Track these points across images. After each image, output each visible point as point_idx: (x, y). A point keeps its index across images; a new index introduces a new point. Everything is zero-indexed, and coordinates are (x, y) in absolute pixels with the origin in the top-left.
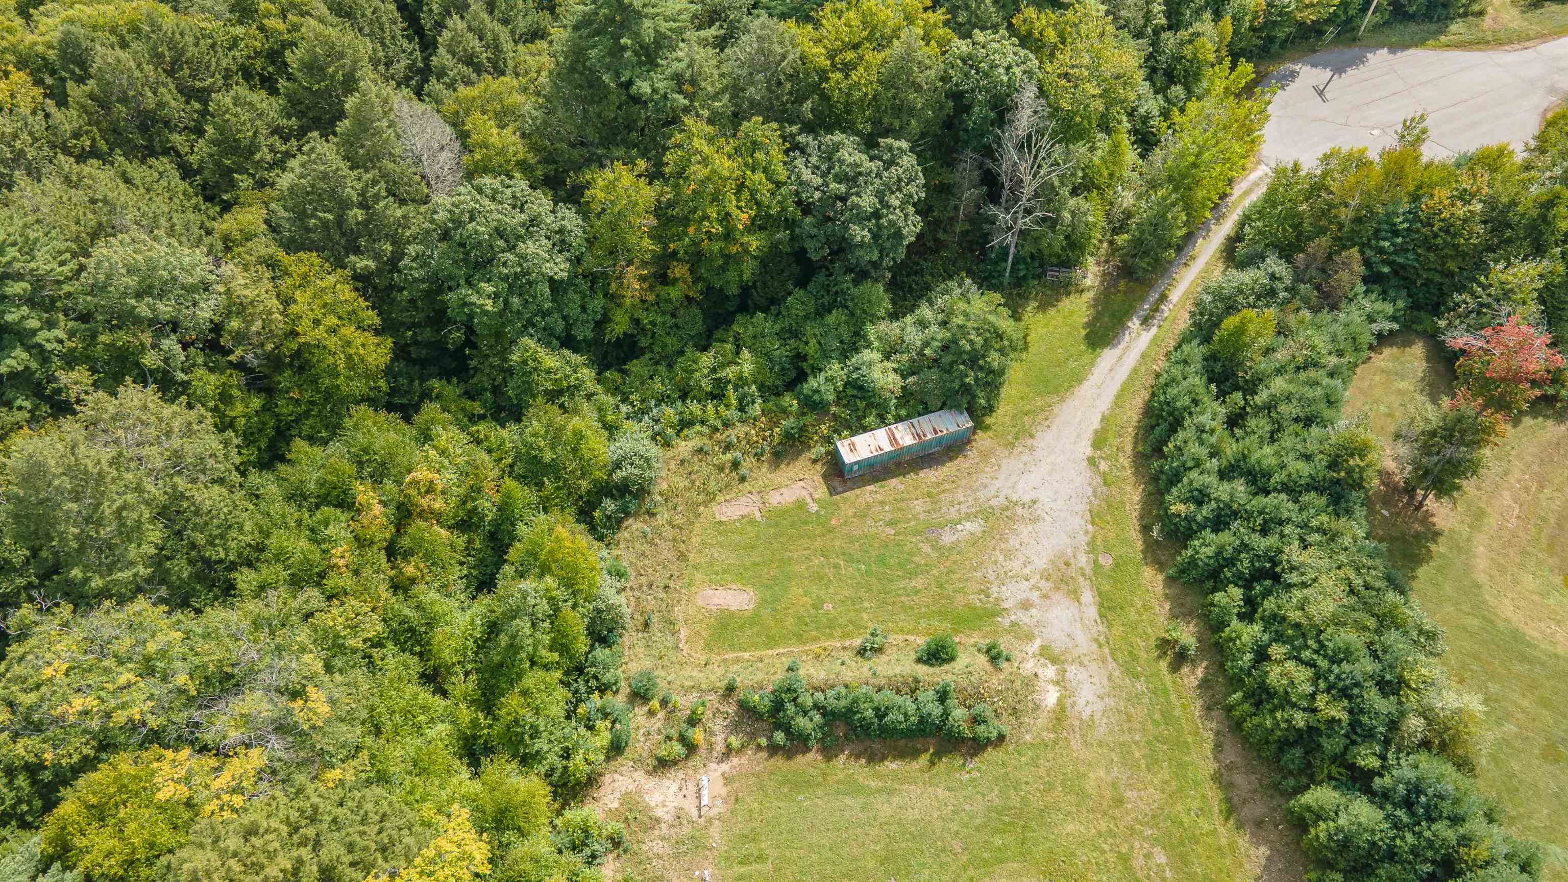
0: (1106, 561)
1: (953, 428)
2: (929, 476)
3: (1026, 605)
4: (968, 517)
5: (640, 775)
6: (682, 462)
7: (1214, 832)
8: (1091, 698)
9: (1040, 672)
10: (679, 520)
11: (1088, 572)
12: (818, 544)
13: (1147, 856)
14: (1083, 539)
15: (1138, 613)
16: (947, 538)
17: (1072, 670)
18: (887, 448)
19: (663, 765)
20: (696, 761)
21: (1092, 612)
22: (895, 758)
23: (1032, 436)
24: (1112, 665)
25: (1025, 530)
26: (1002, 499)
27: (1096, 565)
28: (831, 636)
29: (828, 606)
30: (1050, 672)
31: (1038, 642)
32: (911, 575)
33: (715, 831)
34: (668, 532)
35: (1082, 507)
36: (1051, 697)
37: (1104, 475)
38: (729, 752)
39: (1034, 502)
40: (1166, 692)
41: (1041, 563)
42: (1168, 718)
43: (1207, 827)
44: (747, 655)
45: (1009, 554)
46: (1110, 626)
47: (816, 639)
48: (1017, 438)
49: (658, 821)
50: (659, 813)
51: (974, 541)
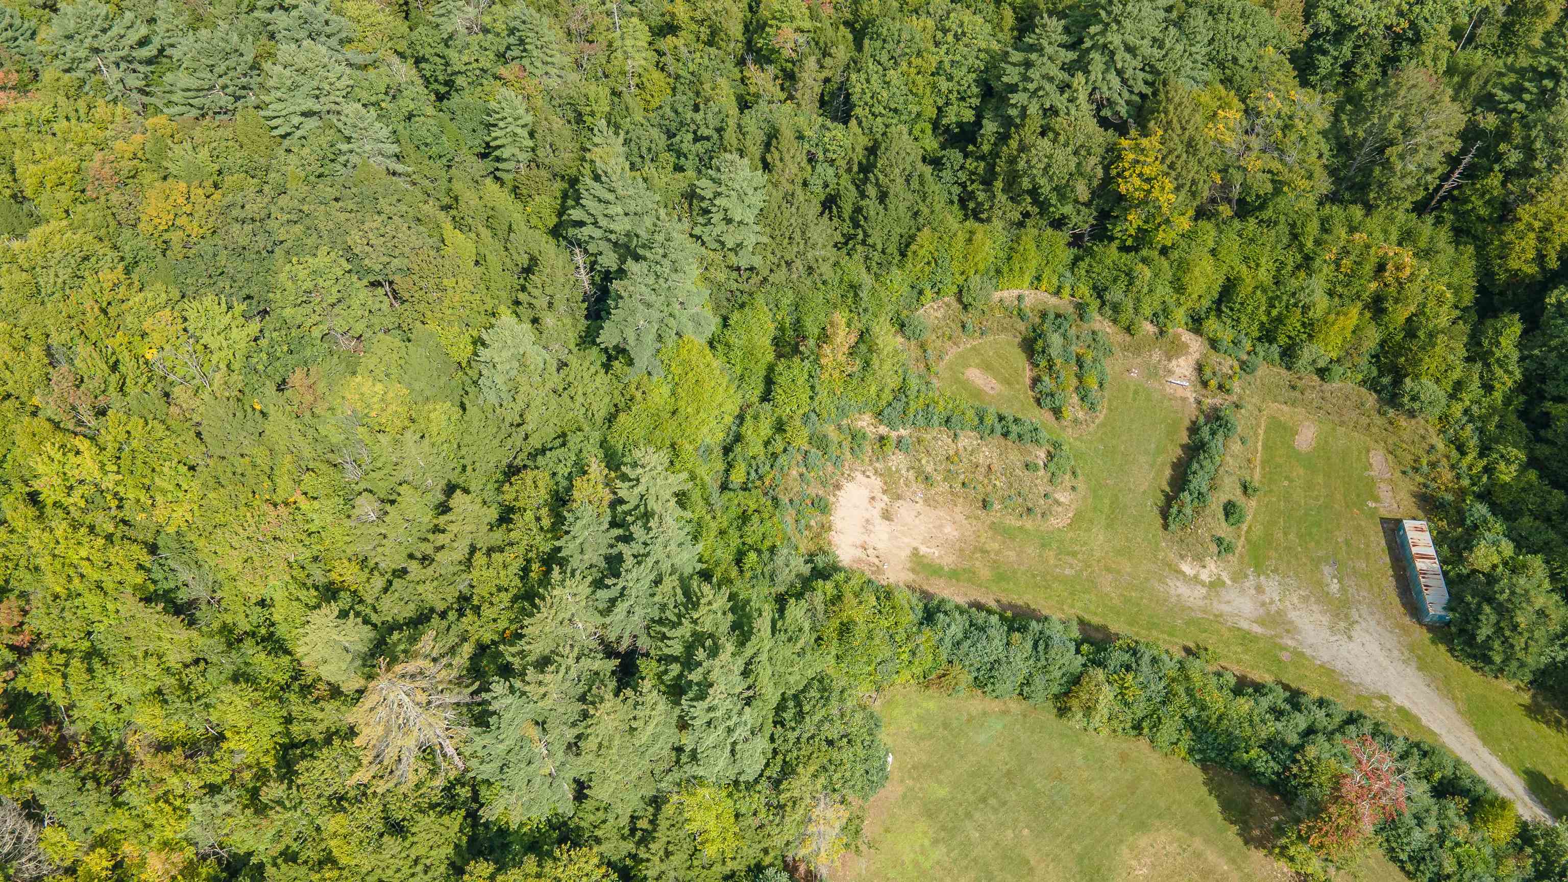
0: (1284, 656)
1: (1429, 599)
2: (1389, 583)
3: (1259, 589)
4: (1343, 589)
5: (1197, 356)
6: (1423, 438)
7: (1072, 606)
8: (1180, 591)
9: (1206, 571)
10: (1375, 430)
11: (1278, 640)
12: (1338, 496)
13: (1071, 567)
14: (1308, 652)
15: (1235, 653)
16: (1327, 570)
17: (1204, 591)
18: (1414, 550)
19: (1200, 368)
20: (1199, 386)
21: (1245, 625)
22: (1172, 477)
23: (1419, 669)
24: (1200, 615)
25: (1325, 620)
26: (1357, 617)
27: (1284, 648)
28: (1264, 476)
29: (1286, 483)
30: (1204, 576)
31: (1229, 582)
32: (1300, 536)
33: (1156, 385)
34: (1364, 421)
35: (1339, 665)
36: (1187, 568)
37: (1370, 700)
38: (1199, 403)
39: (1350, 638)
40: (1171, 634)
41: (1292, 615)
42: (1151, 626)
43: (1078, 604)
44: (1261, 432)
45: (1305, 599)
46: (1230, 630)
47: (1263, 468)
48: (1419, 657)
49: (1169, 360)
50: (1174, 362)
51: (1320, 583)
